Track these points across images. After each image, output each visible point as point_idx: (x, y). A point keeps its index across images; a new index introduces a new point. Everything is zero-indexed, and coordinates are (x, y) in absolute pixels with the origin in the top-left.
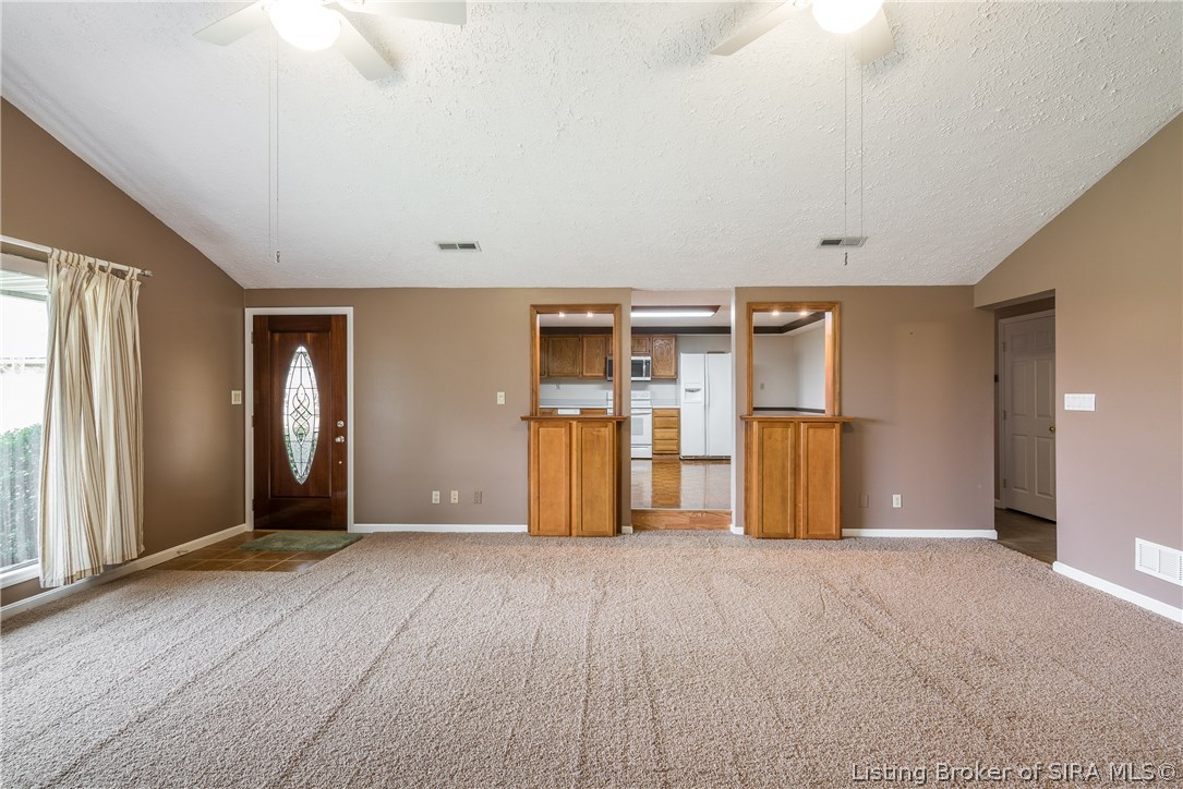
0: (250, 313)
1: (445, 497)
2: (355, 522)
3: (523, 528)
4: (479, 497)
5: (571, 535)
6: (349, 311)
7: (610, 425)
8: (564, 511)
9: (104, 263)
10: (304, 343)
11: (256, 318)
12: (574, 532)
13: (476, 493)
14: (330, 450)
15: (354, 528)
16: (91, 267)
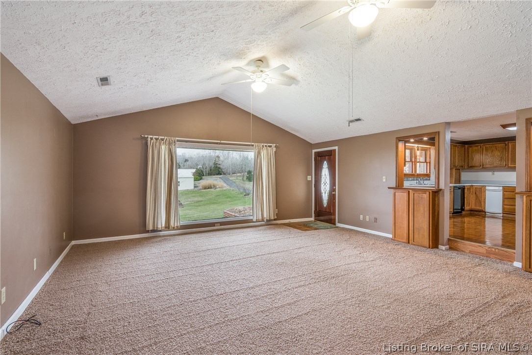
0: (314, 151)
1: (364, 218)
2: (338, 223)
3: (390, 236)
4: (376, 219)
5: (409, 243)
6: (336, 148)
7: (428, 193)
8: (406, 231)
9: (266, 144)
10: (326, 160)
11: (315, 152)
12: (410, 242)
13: (375, 218)
14: (332, 197)
15: (338, 225)
16: (263, 146)
